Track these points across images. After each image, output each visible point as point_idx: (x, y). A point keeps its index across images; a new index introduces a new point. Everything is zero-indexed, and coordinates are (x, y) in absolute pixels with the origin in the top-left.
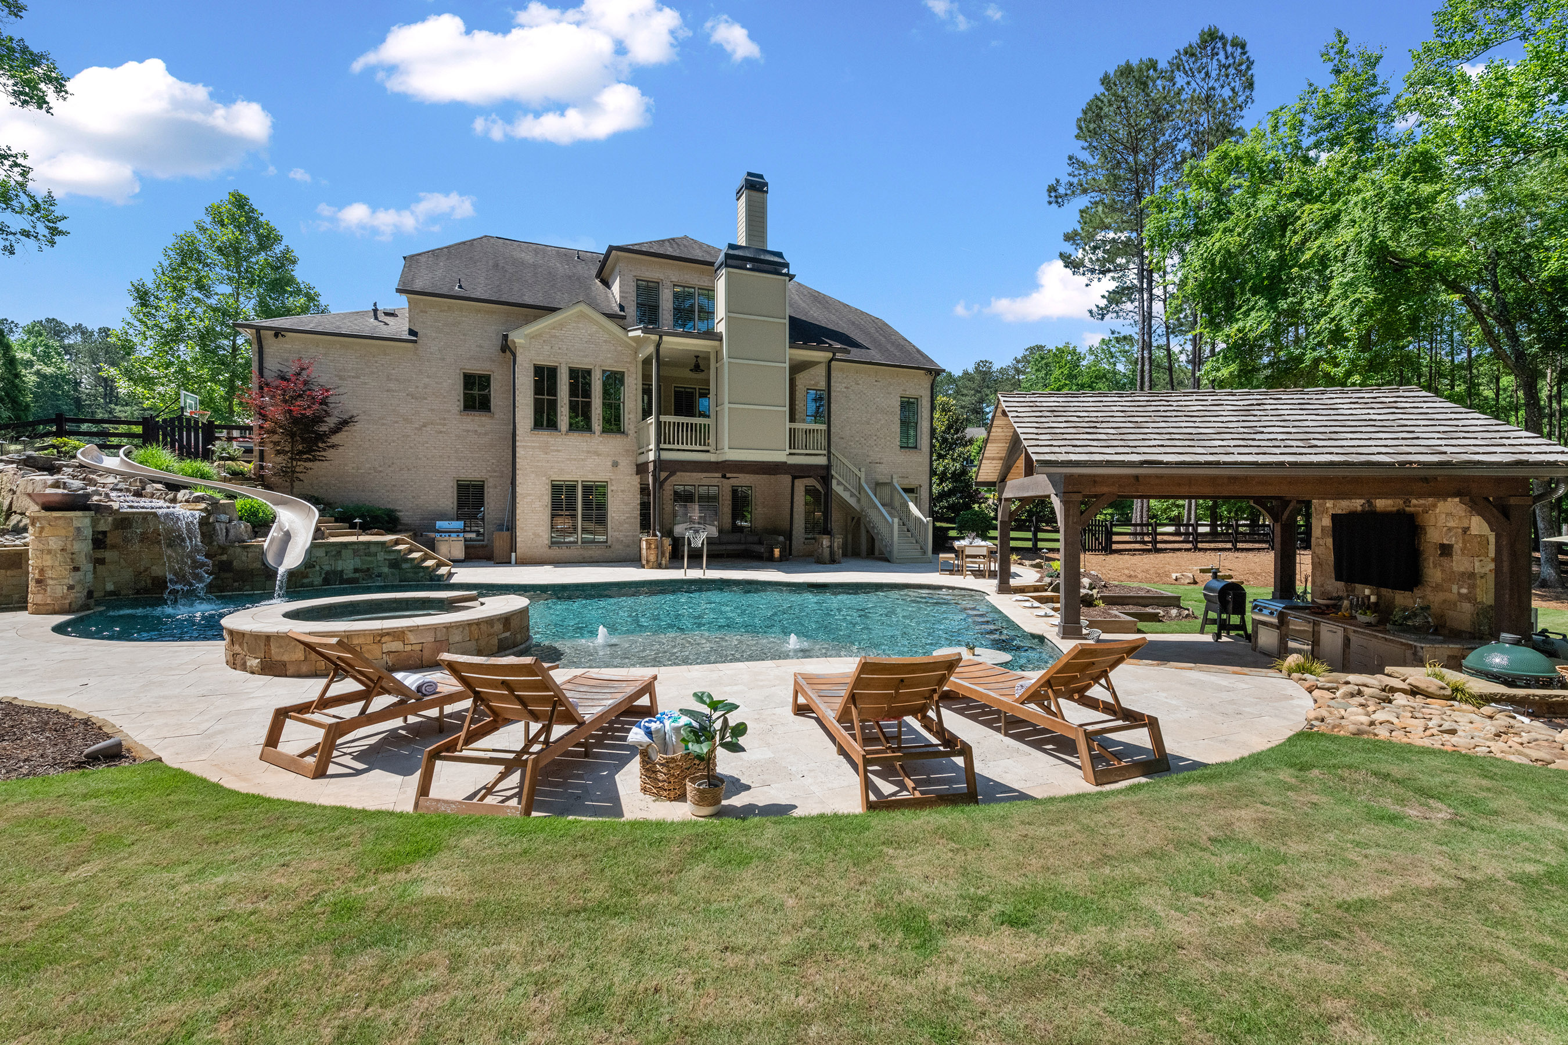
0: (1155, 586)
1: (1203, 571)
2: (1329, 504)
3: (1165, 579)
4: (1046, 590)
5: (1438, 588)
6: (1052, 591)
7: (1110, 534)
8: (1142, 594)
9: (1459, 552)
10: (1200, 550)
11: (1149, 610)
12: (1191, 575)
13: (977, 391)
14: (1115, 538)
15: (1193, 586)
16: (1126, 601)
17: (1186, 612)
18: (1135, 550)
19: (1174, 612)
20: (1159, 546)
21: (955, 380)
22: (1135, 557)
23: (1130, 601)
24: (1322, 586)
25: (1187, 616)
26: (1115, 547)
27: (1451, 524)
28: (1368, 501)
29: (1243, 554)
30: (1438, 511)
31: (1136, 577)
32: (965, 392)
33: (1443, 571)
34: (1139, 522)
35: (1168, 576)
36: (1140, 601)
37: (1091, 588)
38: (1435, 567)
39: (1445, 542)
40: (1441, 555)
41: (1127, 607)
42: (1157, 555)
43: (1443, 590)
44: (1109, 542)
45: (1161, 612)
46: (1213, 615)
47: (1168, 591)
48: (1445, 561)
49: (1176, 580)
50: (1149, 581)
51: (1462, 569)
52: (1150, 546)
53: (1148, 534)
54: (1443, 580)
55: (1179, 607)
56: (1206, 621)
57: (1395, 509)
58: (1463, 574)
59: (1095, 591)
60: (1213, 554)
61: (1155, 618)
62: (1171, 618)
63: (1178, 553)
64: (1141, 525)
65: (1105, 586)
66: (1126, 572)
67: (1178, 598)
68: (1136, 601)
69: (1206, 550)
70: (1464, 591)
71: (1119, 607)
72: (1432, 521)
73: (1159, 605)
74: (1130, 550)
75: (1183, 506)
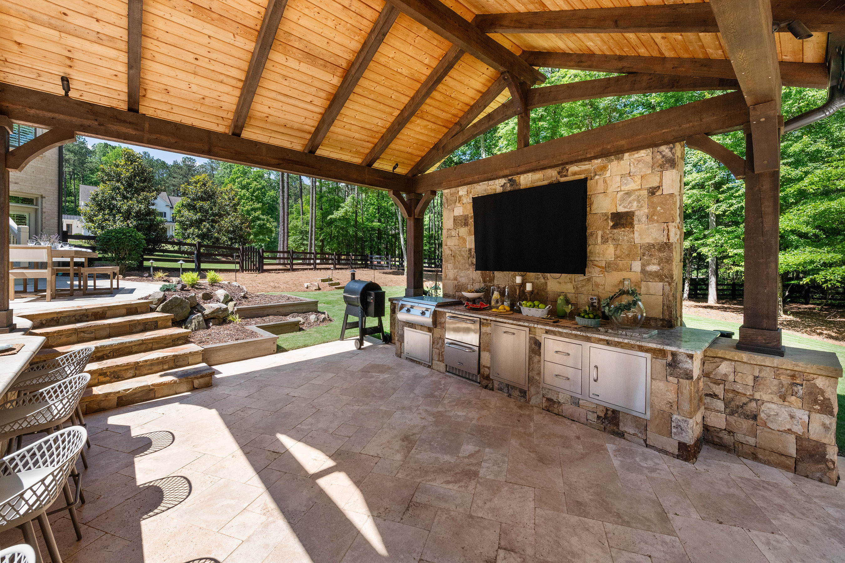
0: (293, 293)
1: (323, 281)
2: (462, 191)
3: (300, 288)
4: (152, 310)
5: (608, 267)
6: (163, 311)
7: (262, 258)
8: (283, 302)
9: (644, 219)
10: (318, 269)
11: (290, 319)
12: (316, 284)
13: (185, 177)
14: (265, 261)
15: (318, 292)
16: (266, 312)
17: (323, 316)
18: (279, 270)
19: (312, 317)
20: (295, 267)
21: (167, 167)
22: (279, 274)
23: (270, 311)
24: (455, 279)
25: (324, 319)
26: (265, 267)
27: (632, 186)
28: (510, 180)
29: (340, 271)
30: (608, 174)
31: (279, 287)
32: (175, 175)
33: (616, 246)
34: (282, 250)
35: (302, 285)
36: (281, 310)
37: (226, 301)
38: (605, 241)
39: (621, 209)
40: (614, 227)
41: (267, 319)
42: (293, 273)
43: (618, 269)
44: (262, 264)
45: (300, 319)
46: (352, 319)
47: (306, 298)
48: (621, 234)
49: (307, 288)
50: (289, 290)
51: (649, 240)
52: (289, 267)
53: (287, 258)
54: (617, 257)
55: (317, 312)
56: (348, 326)
57: (546, 183)
58: (650, 247)
59: (231, 304)
60: (325, 271)
61: (296, 327)
62: (310, 325)
63: (306, 271)
64: (283, 252)
65: (245, 297)
66: (272, 284)
67: (316, 303)
68: (276, 310)
69: (321, 269)
70: (653, 268)
71: (258, 320)
72: (600, 187)
73: (299, 312)
74: (276, 270)
75: (307, 245)
